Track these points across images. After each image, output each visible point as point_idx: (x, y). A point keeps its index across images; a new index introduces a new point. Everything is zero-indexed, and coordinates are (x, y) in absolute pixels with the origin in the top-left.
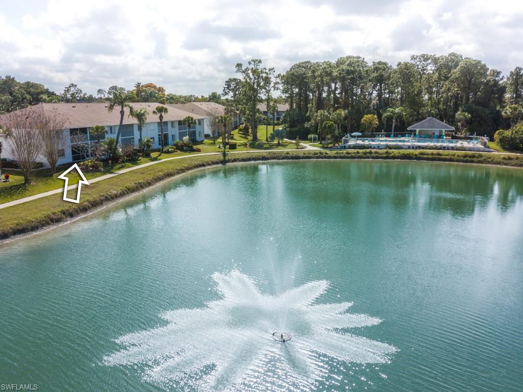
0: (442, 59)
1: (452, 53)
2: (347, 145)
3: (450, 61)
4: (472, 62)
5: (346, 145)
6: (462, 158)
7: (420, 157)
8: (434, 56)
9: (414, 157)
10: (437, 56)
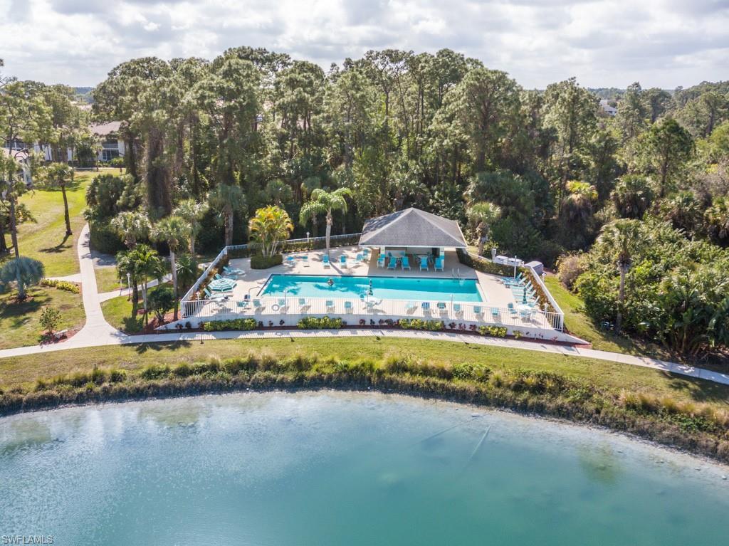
0: (426, 61)
1: (445, 50)
2: (194, 320)
3: (442, 67)
4: (490, 75)
5: (190, 319)
6: (510, 393)
7: (391, 381)
8: (410, 53)
9: (374, 379)
10: (417, 53)
